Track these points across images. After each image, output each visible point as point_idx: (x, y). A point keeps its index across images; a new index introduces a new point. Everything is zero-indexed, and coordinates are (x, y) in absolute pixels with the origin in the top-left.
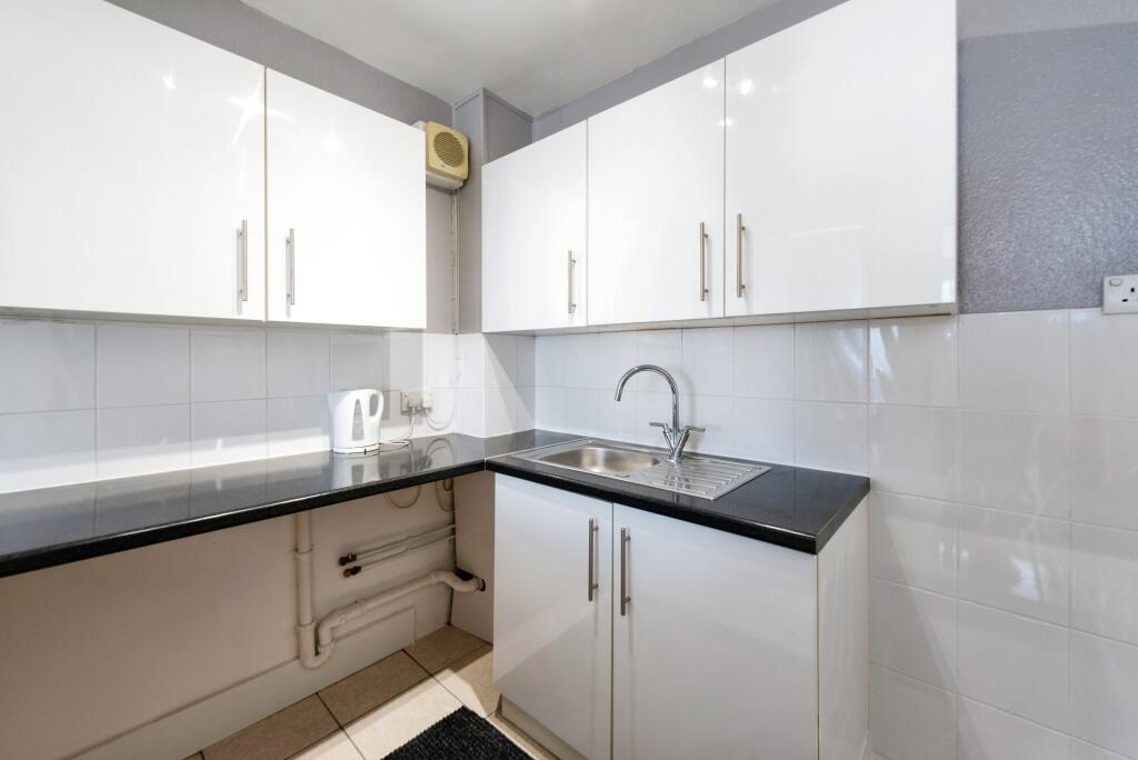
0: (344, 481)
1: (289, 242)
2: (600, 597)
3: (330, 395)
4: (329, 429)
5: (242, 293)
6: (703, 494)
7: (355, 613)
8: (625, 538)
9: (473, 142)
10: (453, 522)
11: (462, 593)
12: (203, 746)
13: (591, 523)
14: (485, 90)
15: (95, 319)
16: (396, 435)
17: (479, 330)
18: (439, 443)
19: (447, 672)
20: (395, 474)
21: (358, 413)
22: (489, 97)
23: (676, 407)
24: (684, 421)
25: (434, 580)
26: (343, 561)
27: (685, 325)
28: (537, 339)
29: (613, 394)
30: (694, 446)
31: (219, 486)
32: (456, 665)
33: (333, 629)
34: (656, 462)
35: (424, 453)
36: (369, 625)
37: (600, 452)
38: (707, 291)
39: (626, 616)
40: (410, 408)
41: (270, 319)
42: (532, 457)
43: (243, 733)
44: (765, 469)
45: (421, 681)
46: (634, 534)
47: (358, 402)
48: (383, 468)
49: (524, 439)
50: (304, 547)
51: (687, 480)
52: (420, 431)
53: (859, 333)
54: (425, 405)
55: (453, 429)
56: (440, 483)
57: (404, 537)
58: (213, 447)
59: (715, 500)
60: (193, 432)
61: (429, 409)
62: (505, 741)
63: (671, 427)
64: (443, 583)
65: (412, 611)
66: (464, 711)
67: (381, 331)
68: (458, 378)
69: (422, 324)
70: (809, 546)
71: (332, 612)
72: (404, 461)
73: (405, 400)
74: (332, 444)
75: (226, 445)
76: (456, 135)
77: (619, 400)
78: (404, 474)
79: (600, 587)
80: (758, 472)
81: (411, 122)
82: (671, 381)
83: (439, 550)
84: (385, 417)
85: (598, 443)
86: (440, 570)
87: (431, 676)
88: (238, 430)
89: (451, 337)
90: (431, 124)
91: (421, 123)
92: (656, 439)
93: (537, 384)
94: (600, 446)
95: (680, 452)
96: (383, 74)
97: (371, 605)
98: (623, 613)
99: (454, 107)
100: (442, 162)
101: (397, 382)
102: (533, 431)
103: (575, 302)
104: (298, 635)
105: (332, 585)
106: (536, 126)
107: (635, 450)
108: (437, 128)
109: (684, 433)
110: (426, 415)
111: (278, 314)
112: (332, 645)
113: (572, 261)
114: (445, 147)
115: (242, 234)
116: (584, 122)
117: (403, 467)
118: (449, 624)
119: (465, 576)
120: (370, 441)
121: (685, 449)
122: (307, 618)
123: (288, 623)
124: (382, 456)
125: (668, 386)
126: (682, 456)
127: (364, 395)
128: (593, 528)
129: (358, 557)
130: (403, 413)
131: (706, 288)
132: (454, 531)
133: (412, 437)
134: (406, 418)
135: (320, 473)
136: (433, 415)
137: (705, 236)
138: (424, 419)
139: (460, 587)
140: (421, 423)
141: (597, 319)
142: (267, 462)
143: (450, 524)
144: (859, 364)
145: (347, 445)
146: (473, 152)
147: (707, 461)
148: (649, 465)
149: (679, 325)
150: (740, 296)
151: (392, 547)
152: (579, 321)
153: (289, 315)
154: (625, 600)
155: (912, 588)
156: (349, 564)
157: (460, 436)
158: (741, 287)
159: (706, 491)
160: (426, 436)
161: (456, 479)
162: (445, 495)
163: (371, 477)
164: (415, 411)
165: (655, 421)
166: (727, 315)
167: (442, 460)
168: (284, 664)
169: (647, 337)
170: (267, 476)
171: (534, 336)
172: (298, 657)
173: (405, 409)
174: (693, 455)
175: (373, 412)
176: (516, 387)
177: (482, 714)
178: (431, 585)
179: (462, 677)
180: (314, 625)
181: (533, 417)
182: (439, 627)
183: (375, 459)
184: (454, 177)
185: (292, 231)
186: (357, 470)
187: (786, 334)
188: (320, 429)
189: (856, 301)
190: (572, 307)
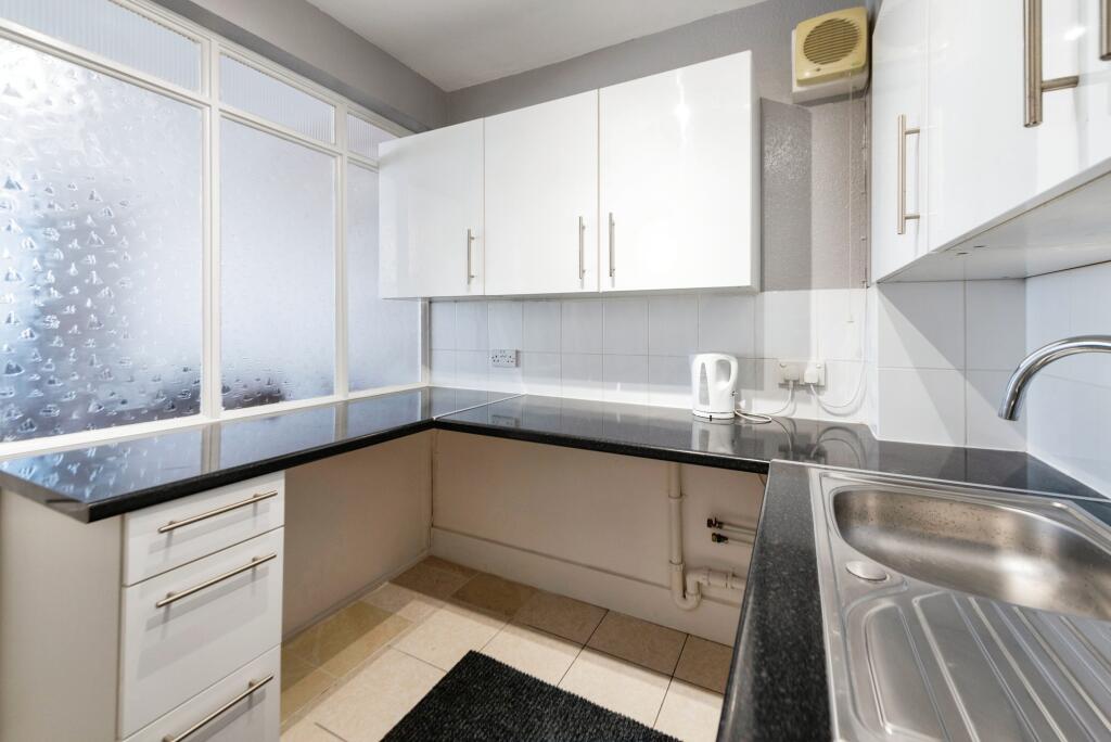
21: (703, 377)
26: (711, 524)
28: (1028, 283)
31: (619, 419)
33: (697, 582)
40: (787, 381)
47: (703, 366)
52: (809, 412)
54: (806, 380)
55: (860, 419)
58: (615, 388)
60: (604, 373)
61: (817, 387)
73: (782, 372)
76: (850, 19)
100: (817, 66)
108: (810, 25)
110: (812, 393)
111: (606, 287)
114: (822, 44)
120: (717, 408)
127: (710, 360)
129: (725, 527)
133: (793, 417)
138: (813, 398)
153: (613, 285)
156: (717, 532)
160: (816, 419)
164: (795, 385)
171: (1024, 279)
173: (782, 381)
175: (720, 379)
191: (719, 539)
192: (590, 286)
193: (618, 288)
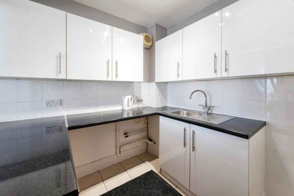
0: (125, 116)
1: (116, 63)
2: (187, 146)
3: (122, 97)
4: (122, 104)
5: (108, 75)
6: (215, 123)
7: (127, 146)
8: (194, 133)
9: (153, 36)
10: (148, 127)
11: (150, 144)
12: (99, 170)
13: (185, 128)
14: (156, 24)
15: (81, 81)
16: (136, 106)
17: (154, 82)
18: (145, 109)
19: (147, 162)
20: (135, 115)
21: (128, 101)
22: (157, 25)
23: (206, 101)
24: (208, 105)
25: (144, 140)
26: (125, 134)
27: (209, 79)
28: (168, 84)
29: (189, 97)
30: (211, 111)
31: (102, 116)
32: (150, 161)
33: (123, 149)
34: (200, 115)
35: (141, 111)
36: (130, 149)
37: (185, 112)
38: (216, 71)
39: (194, 152)
40: (138, 100)
41: (113, 80)
42: (169, 112)
43: (106, 168)
44: (233, 118)
45: (142, 163)
46: (196, 131)
47: (128, 99)
48: (133, 114)
49: (165, 108)
50: (117, 130)
51: (209, 119)
52: (141, 105)
53: (263, 80)
54: (142, 100)
55: (148, 105)
56: (145, 118)
57: (137, 130)
58: (101, 107)
59: (218, 124)
60: (97, 104)
61: (143, 100)
62: (162, 179)
63: (205, 106)
64: (145, 141)
65: (139, 147)
66: (152, 171)
67: (132, 82)
68: (149, 93)
69: (142, 81)
70: (246, 137)
71: (123, 145)
72: (137, 112)
73: (138, 98)
74: (123, 108)
75: (103, 107)
76: (149, 35)
77: (191, 99)
78: (137, 115)
79: (187, 144)
80: (230, 119)
81: (139, 34)
82: (205, 94)
83: (144, 134)
84: (134, 102)
85: (184, 110)
86: (145, 138)
87: (144, 162)
88: (105, 104)
89: (148, 83)
90: (144, 33)
91: (141, 34)
92: (201, 109)
93: (168, 95)
94: (185, 110)
95: (207, 112)
96: (133, 23)
97: (131, 145)
98: (193, 151)
99: (148, 28)
100: (146, 42)
101: (136, 94)
102: (167, 106)
103: (179, 74)
104: (116, 149)
105: (122, 139)
106: (168, 30)
107: (194, 112)
108: (145, 34)
109: (208, 108)
110: (142, 102)
112: (123, 152)
113: (178, 64)
114: (147, 39)
115: (108, 63)
116: (182, 29)
117: (137, 114)
118: (147, 151)
119: (151, 140)
120: (131, 107)
121: (208, 112)
122: (118, 146)
123: (114, 146)
124: (133, 111)
125: (204, 95)
126: (208, 114)
127: (129, 97)
128: (185, 130)
129: (128, 133)
130: (137, 101)
131: (216, 70)
132: (148, 129)
133: (139, 107)
134: (137, 102)
135: (120, 114)
136: (143, 102)
137: (215, 56)
138: (141, 103)
139: (149, 143)
140: (140, 103)
141: (185, 79)
142: (110, 111)
143: (147, 128)
144: (263, 89)
145: (126, 108)
146: (153, 39)
147: (215, 115)
148: (199, 116)
149: (207, 79)
150: (226, 72)
151: (135, 132)
152: (180, 79)
153: (116, 79)
154: (194, 148)
155: (279, 153)
156: (126, 135)
157: (149, 107)
158: (226, 69)
159: (215, 122)
160: (142, 107)
161: (148, 117)
162: (146, 121)
163: (131, 115)
164: (139, 101)
165: (200, 104)
166: (222, 77)
167: (145, 113)
168: (114, 155)
169: (197, 83)
170: (110, 114)
171: (167, 83)
172: (116, 154)
173: (137, 100)
174: (211, 114)
175: (131, 101)
176: (163, 95)
177: (156, 172)
178: (143, 142)
179: (151, 164)
180: (119, 147)
181: (167, 103)
182: (145, 152)
183: (132, 111)
184: (149, 45)
185: (117, 61)
186: (128, 114)
187: (239, 82)
188: (120, 104)
189: (263, 72)
190: (178, 75)
191: (127, 136)
192: (110, 79)
193: (117, 80)
